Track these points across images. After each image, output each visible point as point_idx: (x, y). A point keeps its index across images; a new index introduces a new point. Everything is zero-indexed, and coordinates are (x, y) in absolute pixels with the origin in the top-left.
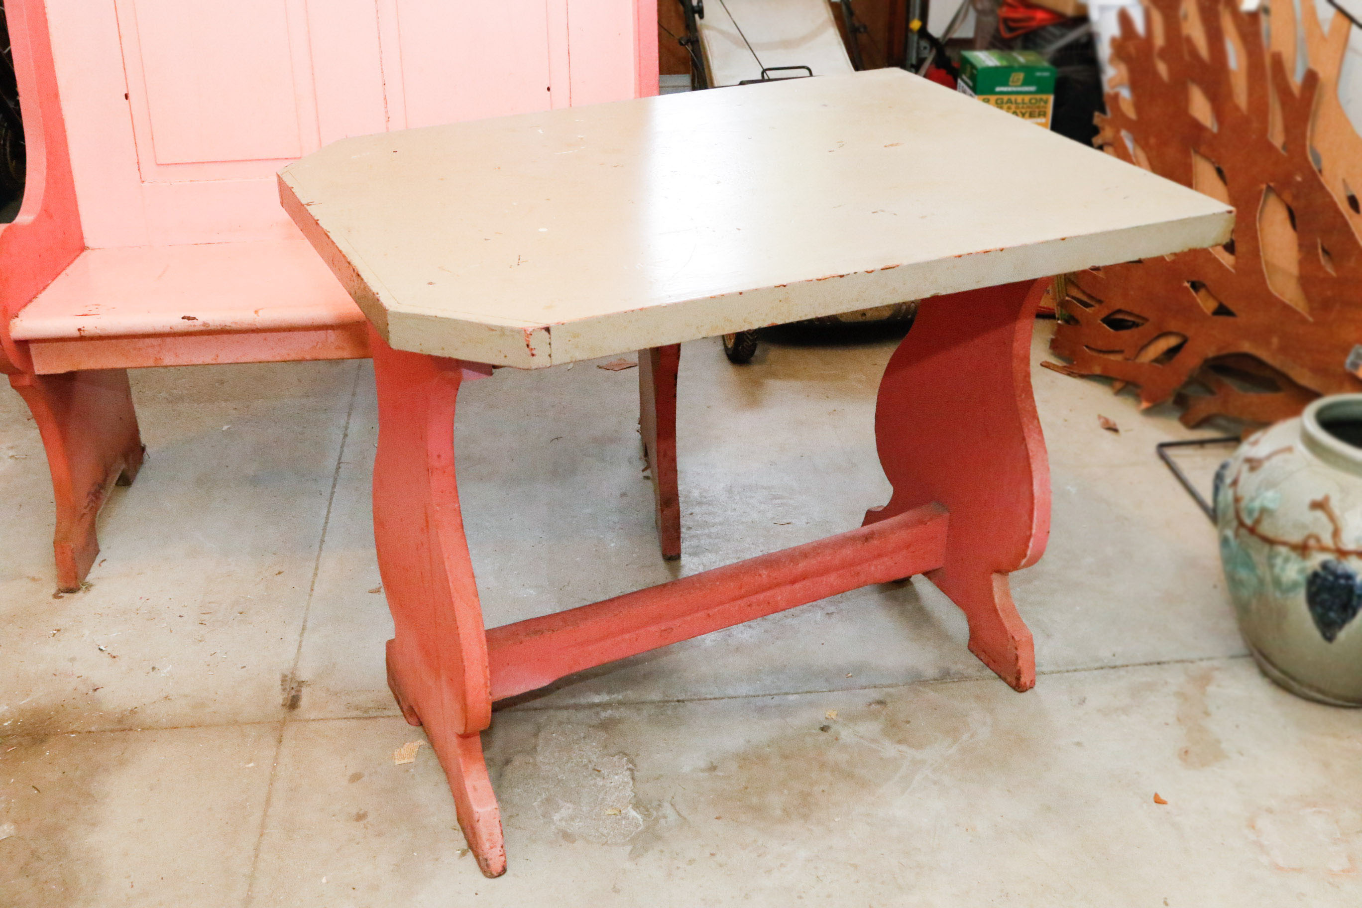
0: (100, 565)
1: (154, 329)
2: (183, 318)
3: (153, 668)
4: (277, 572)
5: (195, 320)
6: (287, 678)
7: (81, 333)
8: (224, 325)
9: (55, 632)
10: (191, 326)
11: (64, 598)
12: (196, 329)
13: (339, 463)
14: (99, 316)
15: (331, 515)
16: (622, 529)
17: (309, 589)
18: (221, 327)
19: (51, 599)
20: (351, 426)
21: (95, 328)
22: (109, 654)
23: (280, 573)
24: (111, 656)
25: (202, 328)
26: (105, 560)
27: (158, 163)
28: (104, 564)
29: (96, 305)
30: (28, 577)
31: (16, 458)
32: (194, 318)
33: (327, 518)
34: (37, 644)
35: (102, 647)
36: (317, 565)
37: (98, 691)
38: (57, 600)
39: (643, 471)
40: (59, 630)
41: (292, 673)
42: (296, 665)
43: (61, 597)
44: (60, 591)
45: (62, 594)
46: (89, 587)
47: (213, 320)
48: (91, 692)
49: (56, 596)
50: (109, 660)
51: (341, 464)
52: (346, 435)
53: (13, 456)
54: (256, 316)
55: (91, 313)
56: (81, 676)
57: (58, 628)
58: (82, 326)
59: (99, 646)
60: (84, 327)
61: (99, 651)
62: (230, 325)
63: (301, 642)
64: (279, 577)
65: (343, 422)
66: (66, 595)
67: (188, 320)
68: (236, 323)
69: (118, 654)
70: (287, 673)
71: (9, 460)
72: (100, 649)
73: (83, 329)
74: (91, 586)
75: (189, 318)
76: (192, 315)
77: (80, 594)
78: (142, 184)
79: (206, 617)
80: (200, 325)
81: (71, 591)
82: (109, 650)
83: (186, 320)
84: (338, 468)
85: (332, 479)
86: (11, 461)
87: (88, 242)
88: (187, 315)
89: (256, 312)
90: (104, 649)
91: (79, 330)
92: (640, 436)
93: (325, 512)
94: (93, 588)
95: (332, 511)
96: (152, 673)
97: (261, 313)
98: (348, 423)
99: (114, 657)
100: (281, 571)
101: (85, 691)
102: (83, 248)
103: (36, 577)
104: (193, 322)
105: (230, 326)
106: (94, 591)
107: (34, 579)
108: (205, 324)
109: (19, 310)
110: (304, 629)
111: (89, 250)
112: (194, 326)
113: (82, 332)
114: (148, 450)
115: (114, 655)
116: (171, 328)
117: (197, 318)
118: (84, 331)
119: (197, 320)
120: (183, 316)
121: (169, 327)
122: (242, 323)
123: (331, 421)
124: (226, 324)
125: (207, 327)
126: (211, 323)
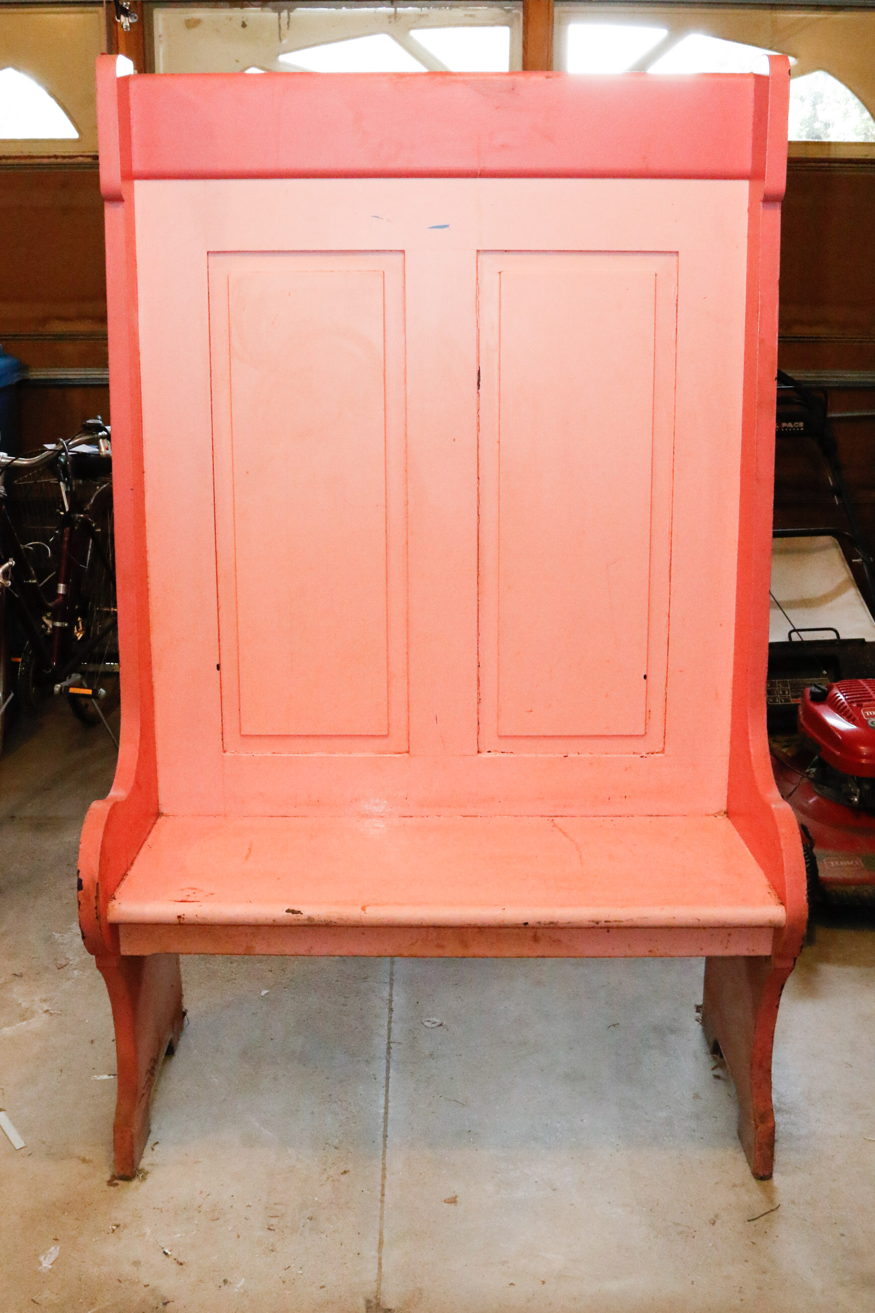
0: (153, 1149)
1: (257, 921)
2: (288, 911)
3: (225, 1281)
4: (342, 1171)
5: (299, 914)
6: (372, 1304)
7: (180, 920)
8: (329, 921)
9: (114, 1227)
10: (294, 920)
11: (119, 1186)
12: (300, 923)
13: (389, 1043)
14: (199, 904)
15: (390, 1104)
16: (702, 1138)
17: (379, 1194)
18: (326, 922)
19: (105, 1185)
20: (395, 998)
21: (195, 917)
22: (175, 1259)
23: (345, 1172)
24: (178, 1262)
25: (306, 922)
26: (157, 1143)
27: (243, 733)
28: (157, 1148)
29: (192, 889)
30: (78, 1158)
31: (51, 1014)
32: (299, 912)
33: (386, 1108)
34: (96, 1241)
35: (167, 1251)
36: (384, 1164)
37: (169, 1305)
38: (112, 1188)
39: (713, 1069)
40: (118, 1226)
41: (376, 1297)
42: (379, 1288)
43: (117, 1185)
44: (114, 1177)
45: (116, 1181)
46: (144, 1175)
47: (319, 915)
48: (161, 1306)
49: (110, 1183)
50: (175, 1266)
51: (391, 1044)
52: (391, 1010)
53: (47, 1011)
54: (363, 912)
55: (190, 899)
56: (148, 1285)
57: (117, 1223)
58: (183, 913)
59: (163, 1248)
60: (184, 915)
61: (164, 1255)
62: (336, 921)
63: (380, 1259)
64: (345, 1176)
65: (386, 994)
66: (120, 1182)
68: (342, 919)
69: (186, 1261)
70: (371, 1297)
71: (44, 1015)
72: (165, 1253)
73: (182, 916)
74: (147, 1173)
75: (293, 912)
76: (296, 909)
77: (135, 1183)
78: (224, 754)
79: (274, 1221)
80: (304, 920)
81: (128, 1177)
82: (175, 1255)
83: (290, 914)
84: (389, 1048)
85: (385, 1061)
86: (45, 1016)
87: (164, 809)
88: (292, 908)
89: (363, 909)
90: (169, 1253)
91: (179, 917)
92: (700, 1027)
93: (382, 1101)
94: (149, 1175)
95: (390, 1098)
96: (224, 1288)
97: (368, 910)
98: (391, 995)
99: (181, 1264)
100: (347, 1170)
101: (155, 1305)
102: (158, 814)
103: (87, 1158)
104: (298, 916)
106: (150, 1180)
107: (84, 1161)
108: (309, 919)
109: (115, 890)
110: (381, 1243)
111: (163, 817)
112: (299, 920)
113: (181, 919)
114: (188, 1014)
115: (181, 1260)
116: (274, 921)
117: (301, 912)
118: (183, 918)
119: (302, 914)
120: (287, 909)
121: (272, 920)
122: (348, 919)
123: (373, 991)
124: (332, 920)
125: (311, 921)
126: (316, 918)
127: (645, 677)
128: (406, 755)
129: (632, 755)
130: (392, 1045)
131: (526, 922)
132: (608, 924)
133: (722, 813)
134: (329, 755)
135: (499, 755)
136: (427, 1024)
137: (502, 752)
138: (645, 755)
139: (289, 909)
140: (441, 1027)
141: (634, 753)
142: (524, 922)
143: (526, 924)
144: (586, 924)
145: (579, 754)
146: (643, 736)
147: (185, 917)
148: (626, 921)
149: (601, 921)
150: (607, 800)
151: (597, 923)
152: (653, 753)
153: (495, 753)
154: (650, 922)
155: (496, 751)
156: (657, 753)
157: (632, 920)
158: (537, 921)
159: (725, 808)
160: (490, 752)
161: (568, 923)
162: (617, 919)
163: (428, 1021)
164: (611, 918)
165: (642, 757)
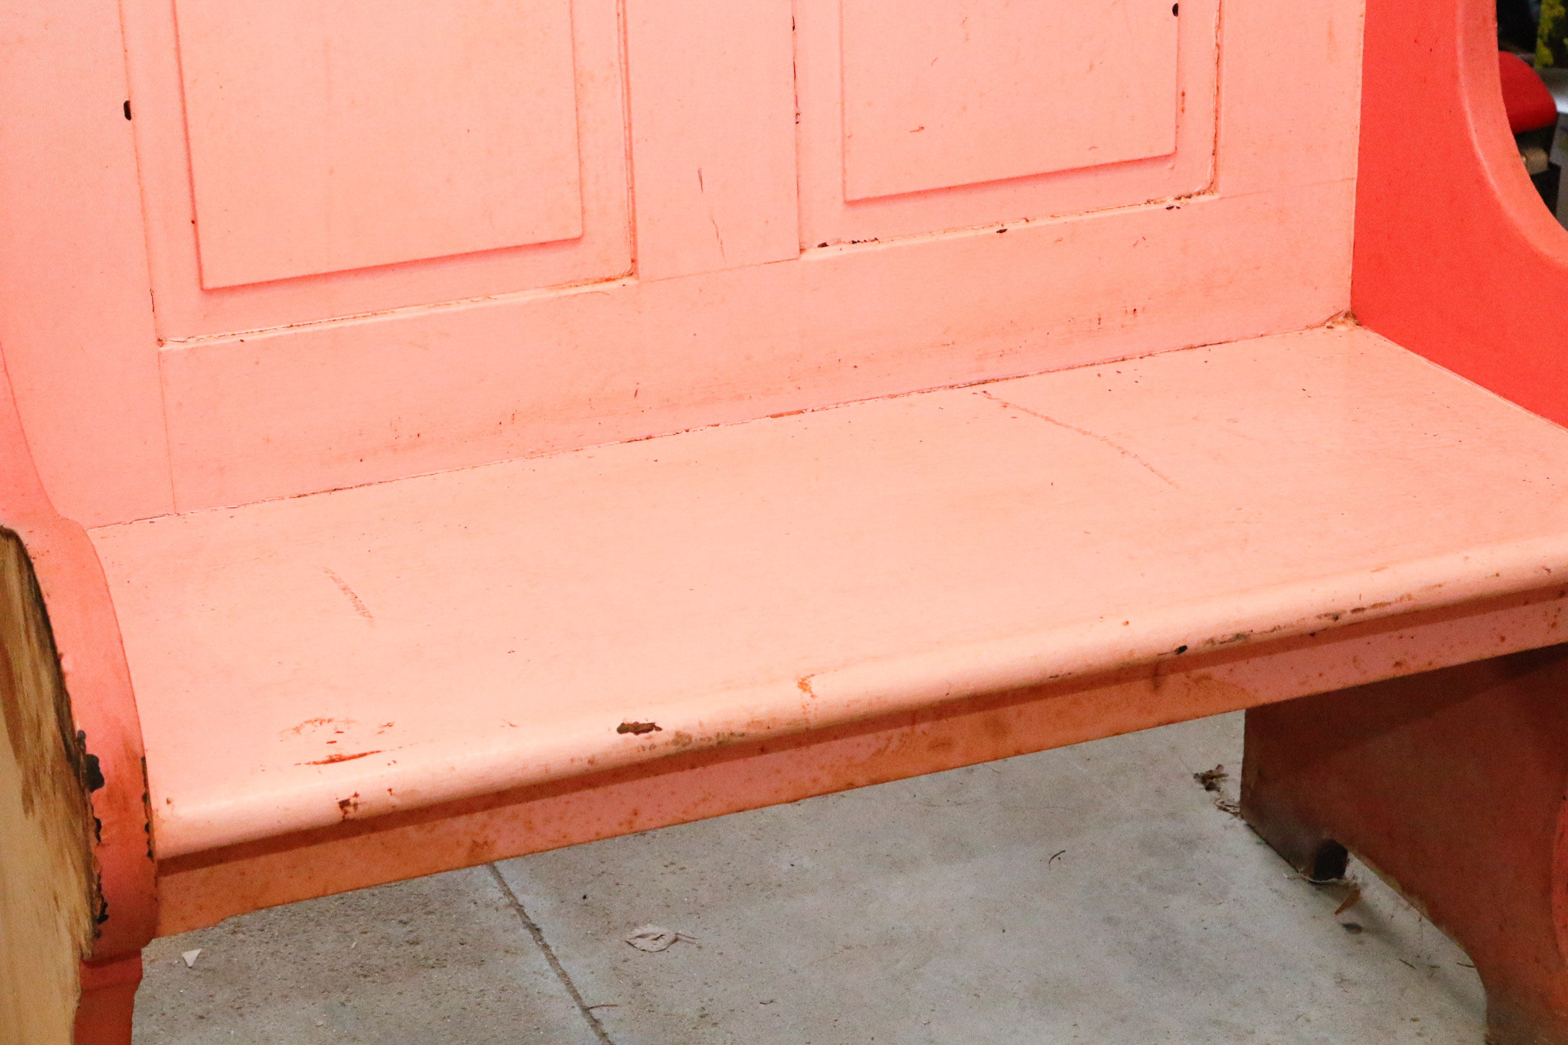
1: (547, 771)
2: (623, 729)
5: (653, 732)
7: (346, 812)
8: (727, 734)
10: (644, 748)
12: (660, 752)
13: (585, 1010)
14: (393, 755)
18: (722, 739)
20: (523, 899)
21: (388, 793)
25: (674, 749)
27: (209, 284)
32: (651, 727)
47: (701, 724)
54: (807, 696)
58: (353, 794)
60: (356, 795)
62: (745, 730)
65: (495, 894)
67: (637, 733)
68: (760, 723)
73: (352, 801)
75: (637, 729)
76: (642, 721)
80: (667, 744)
83: (630, 736)
84: (595, 1024)
88: (631, 720)
89: (803, 685)
91: (344, 804)
97: (816, 685)
98: (508, 893)
104: (650, 738)
105: (743, 735)
108: (679, 738)
112: (653, 747)
113: (350, 809)
116: (591, 762)
117: (657, 725)
118: (355, 805)
119: (659, 729)
120: (618, 725)
121: (587, 761)
122: (774, 720)
123: (460, 893)
124: (733, 731)
125: (684, 745)
126: (696, 734)
127: (1175, 10)
128: (629, 281)
129: (1144, 208)
130: (596, 1013)
131: (1181, 644)
132: (1360, 616)
133: (1341, 318)
134: (434, 311)
135: (849, 250)
136: (640, 943)
137: (854, 242)
138: (1177, 203)
139: (623, 724)
140: (678, 943)
141: (1149, 202)
142: (1177, 647)
143: (1183, 649)
144: (1313, 624)
145: (1027, 221)
146: (1167, 157)
147: (358, 800)
148: (1397, 601)
149: (1344, 612)
150: (1095, 326)
151: (1336, 618)
152: (1190, 197)
153: (838, 247)
154: (1451, 593)
155: (839, 242)
156: (1199, 194)
157: (1410, 597)
158: (1208, 637)
159: (1346, 306)
160: (824, 245)
161: (1274, 629)
162: (1379, 601)
163: (640, 937)
164: (1366, 601)
165: (1170, 208)
